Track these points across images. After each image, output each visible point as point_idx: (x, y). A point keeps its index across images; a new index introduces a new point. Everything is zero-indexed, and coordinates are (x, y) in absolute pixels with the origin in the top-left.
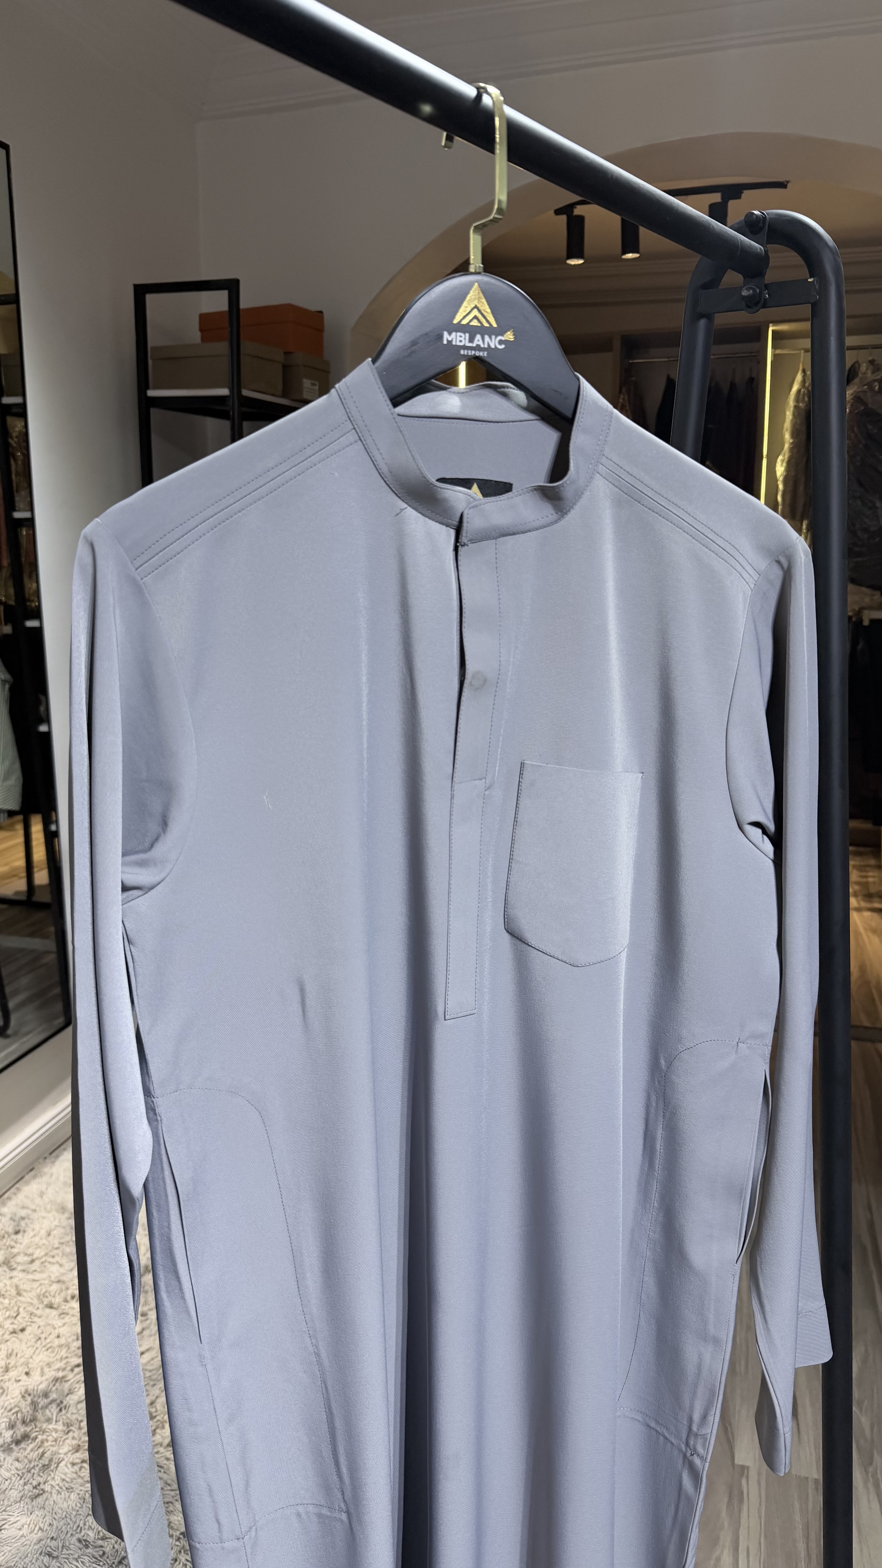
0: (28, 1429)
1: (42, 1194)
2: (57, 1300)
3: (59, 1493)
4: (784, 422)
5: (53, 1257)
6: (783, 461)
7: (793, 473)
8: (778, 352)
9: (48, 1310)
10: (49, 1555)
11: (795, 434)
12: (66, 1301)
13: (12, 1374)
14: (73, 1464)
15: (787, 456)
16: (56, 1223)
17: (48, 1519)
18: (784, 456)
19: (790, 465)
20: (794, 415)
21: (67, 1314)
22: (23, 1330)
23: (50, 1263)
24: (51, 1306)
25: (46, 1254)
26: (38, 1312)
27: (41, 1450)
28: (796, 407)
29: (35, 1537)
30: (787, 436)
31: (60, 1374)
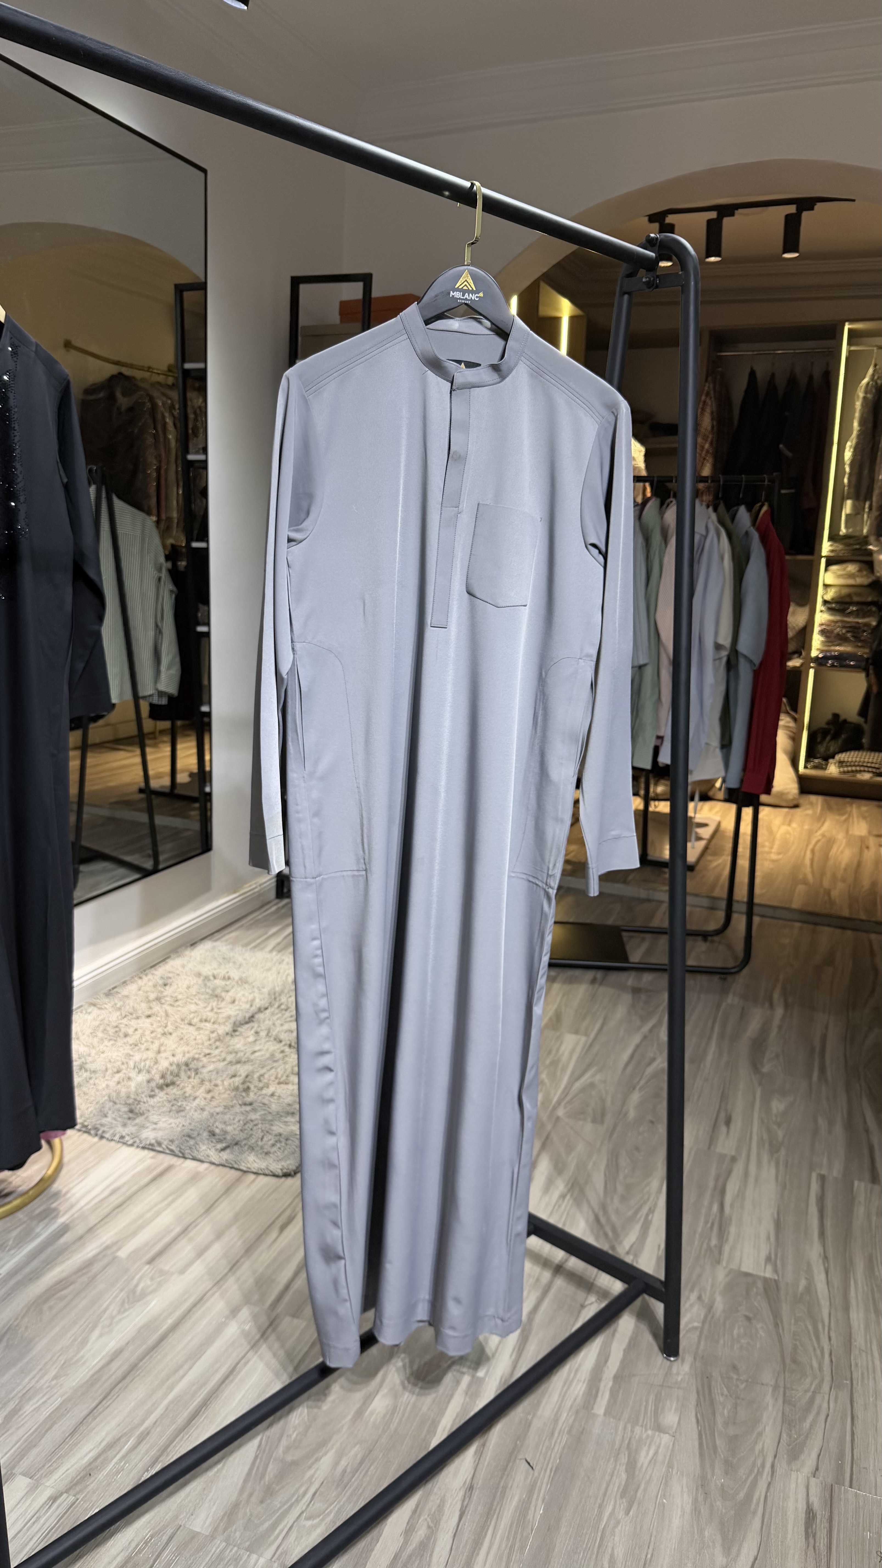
0: (175, 1079)
1: (183, 966)
2: (195, 1021)
3: (196, 1111)
4: (854, 412)
5: (192, 1000)
6: (851, 447)
7: (859, 457)
8: (853, 348)
9: (188, 1026)
10: (189, 1136)
11: (862, 423)
12: (201, 1021)
13: (163, 1055)
14: (205, 1099)
15: (854, 442)
16: (195, 982)
17: (188, 1121)
18: (852, 442)
19: (856, 449)
20: (862, 405)
21: (202, 1029)
22: (171, 1034)
23: (190, 1003)
24: (190, 1024)
25: (187, 998)
26: (182, 1026)
27: (182, 1092)
28: (865, 398)
29: (179, 1129)
30: (856, 424)
31: (197, 1056)
